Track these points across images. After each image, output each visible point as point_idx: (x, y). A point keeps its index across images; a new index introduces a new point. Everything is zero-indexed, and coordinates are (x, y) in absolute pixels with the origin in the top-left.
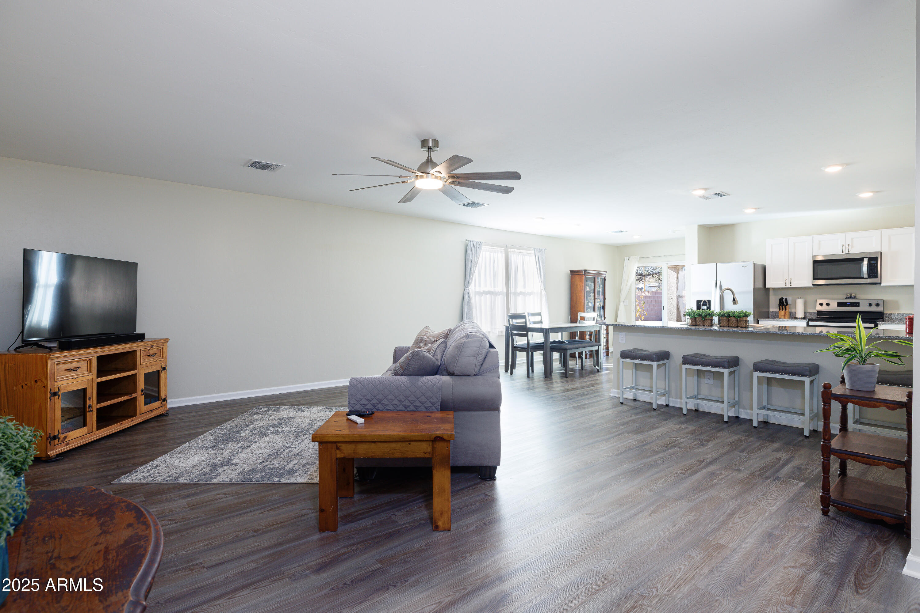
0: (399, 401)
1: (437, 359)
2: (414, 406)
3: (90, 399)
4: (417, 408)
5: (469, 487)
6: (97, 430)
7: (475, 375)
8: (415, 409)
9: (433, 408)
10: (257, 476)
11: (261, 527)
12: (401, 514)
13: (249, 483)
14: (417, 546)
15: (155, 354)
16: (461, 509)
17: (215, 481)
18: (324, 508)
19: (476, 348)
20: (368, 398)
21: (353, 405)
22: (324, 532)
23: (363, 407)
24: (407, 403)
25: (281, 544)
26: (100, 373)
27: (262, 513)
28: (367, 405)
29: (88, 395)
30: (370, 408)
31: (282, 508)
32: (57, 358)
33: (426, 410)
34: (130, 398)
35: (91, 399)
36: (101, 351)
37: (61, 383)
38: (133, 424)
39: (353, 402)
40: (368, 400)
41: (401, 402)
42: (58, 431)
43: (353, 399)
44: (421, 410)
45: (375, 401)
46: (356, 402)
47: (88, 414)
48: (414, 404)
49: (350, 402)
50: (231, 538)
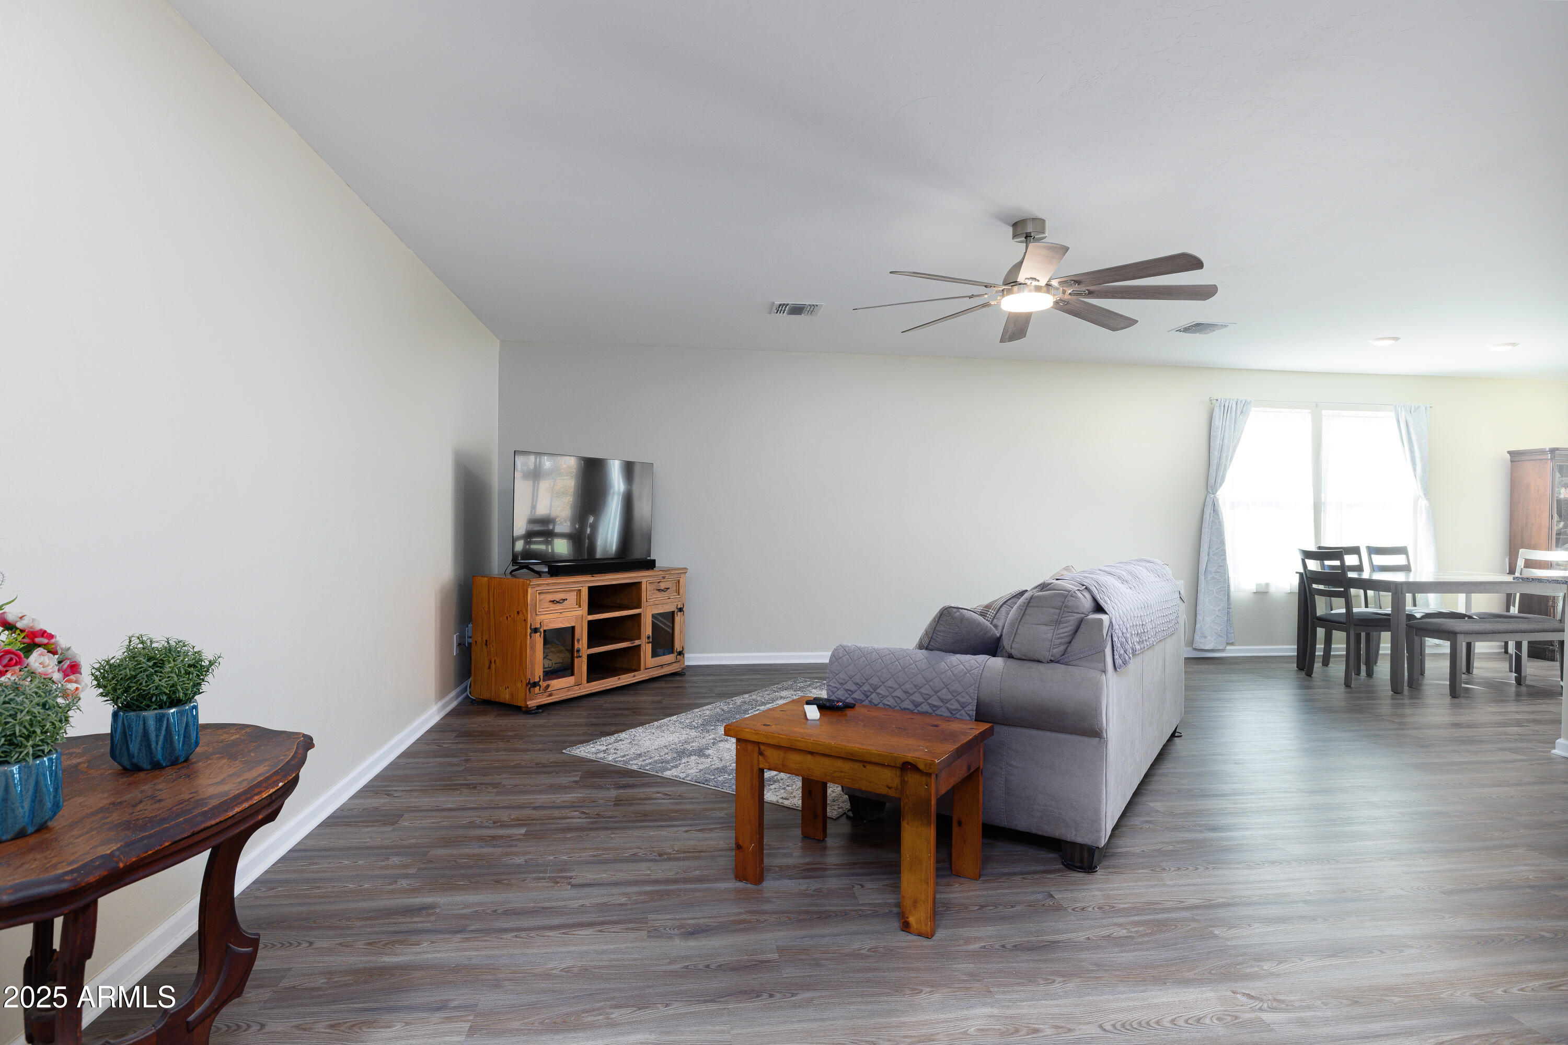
0: (904, 691)
1: (996, 626)
2: (929, 704)
3: (578, 641)
4: (935, 709)
5: (1024, 874)
6: (588, 682)
7: (1052, 661)
8: (930, 710)
9: (963, 712)
10: (720, 779)
11: (670, 851)
12: (875, 887)
13: (704, 786)
14: (856, 946)
15: (668, 589)
16: (982, 907)
17: (667, 774)
18: (741, 843)
19: (1053, 610)
20: (857, 681)
21: (832, 689)
22: (741, 881)
23: (849, 694)
24: (917, 698)
25: (675, 881)
26: (592, 609)
27: (687, 831)
28: (856, 691)
29: (577, 636)
30: (860, 698)
31: (717, 831)
32: (539, 585)
33: (949, 715)
34: (631, 645)
35: (580, 642)
36: (593, 581)
37: (543, 617)
38: (634, 681)
39: (833, 685)
40: (856, 684)
41: (908, 695)
42: (540, 678)
43: (834, 680)
44: (940, 713)
45: (866, 688)
46: (838, 685)
47: (576, 660)
48: (930, 701)
49: (830, 684)
50: (627, 855)
